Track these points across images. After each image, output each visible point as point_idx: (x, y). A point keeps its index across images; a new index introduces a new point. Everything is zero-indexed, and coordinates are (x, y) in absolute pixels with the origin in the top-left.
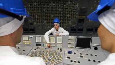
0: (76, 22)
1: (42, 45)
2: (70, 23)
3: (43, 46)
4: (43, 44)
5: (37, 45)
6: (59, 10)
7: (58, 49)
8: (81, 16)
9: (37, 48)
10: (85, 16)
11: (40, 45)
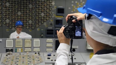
0: (52, 23)
1: (14, 50)
2: (45, 24)
3: (16, 52)
4: (16, 50)
5: (7, 50)
6: (30, 6)
7: (36, 53)
8: (58, 16)
9: (9, 54)
10: (63, 16)
11: (12, 50)
